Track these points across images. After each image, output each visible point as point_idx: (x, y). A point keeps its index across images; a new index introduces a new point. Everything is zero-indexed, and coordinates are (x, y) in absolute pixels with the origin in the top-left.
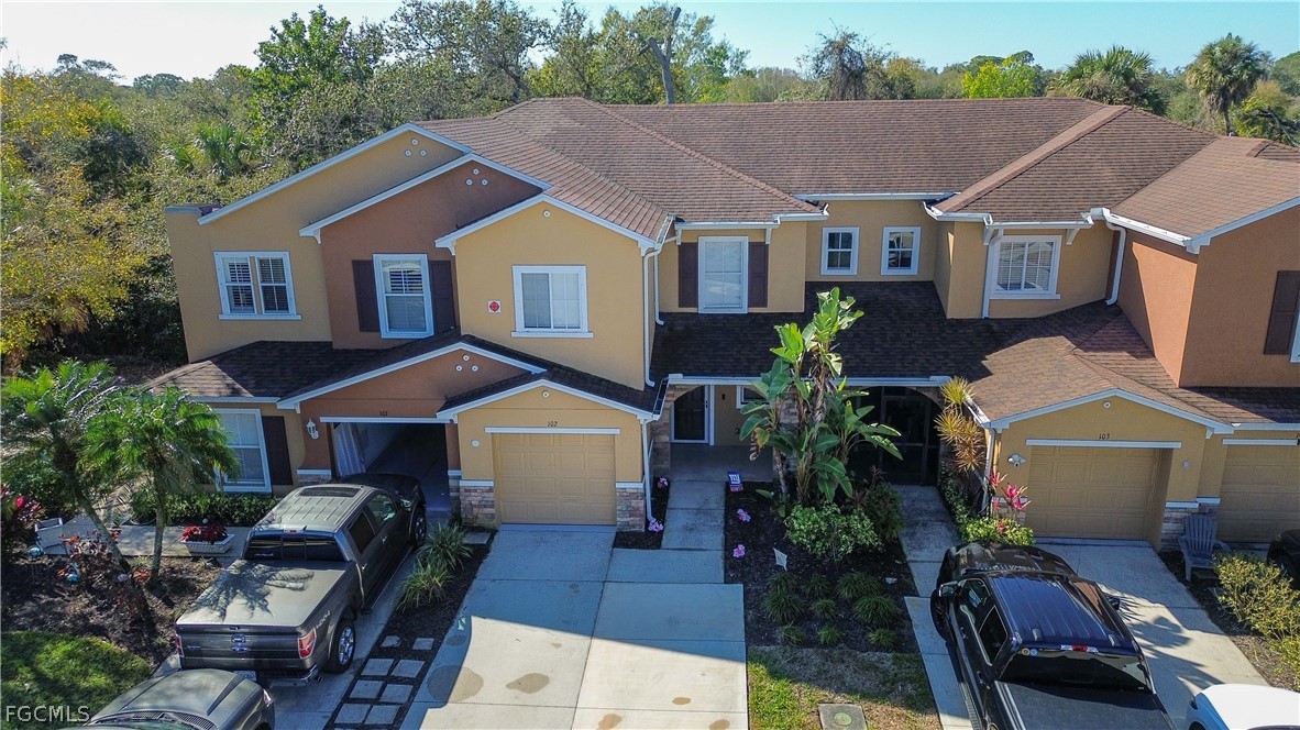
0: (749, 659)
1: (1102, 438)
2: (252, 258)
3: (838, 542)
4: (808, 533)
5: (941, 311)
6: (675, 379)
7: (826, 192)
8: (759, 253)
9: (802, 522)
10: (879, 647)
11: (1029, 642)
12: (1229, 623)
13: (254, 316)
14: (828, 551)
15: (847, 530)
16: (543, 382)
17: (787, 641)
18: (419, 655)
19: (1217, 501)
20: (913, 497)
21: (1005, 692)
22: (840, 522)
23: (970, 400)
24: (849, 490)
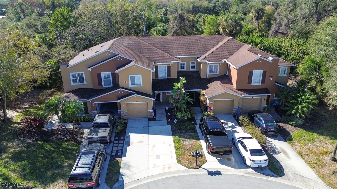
0: (173, 136)
1: (224, 99)
2: (77, 74)
3: (185, 117)
4: (180, 116)
5: (200, 77)
6: (156, 92)
7: (180, 56)
8: (169, 68)
9: (179, 115)
10: (192, 132)
11: (211, 129)
12: (241, 125)
13: (78, 84)
14: (183, 119)
15: (186, 115)
16: (136, 95)
17: (178, 133)
18: (122, 140)
19: (241, 107)
20: (196, 109)
21: (208, 136)
22: (185, 114)
23: (205, 93)
24: (186, 109)
